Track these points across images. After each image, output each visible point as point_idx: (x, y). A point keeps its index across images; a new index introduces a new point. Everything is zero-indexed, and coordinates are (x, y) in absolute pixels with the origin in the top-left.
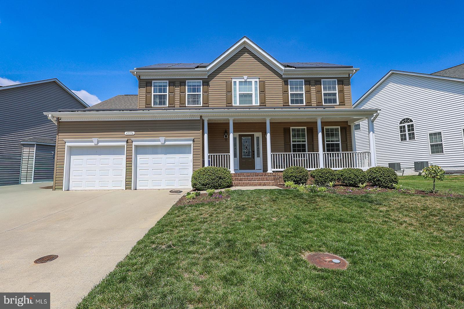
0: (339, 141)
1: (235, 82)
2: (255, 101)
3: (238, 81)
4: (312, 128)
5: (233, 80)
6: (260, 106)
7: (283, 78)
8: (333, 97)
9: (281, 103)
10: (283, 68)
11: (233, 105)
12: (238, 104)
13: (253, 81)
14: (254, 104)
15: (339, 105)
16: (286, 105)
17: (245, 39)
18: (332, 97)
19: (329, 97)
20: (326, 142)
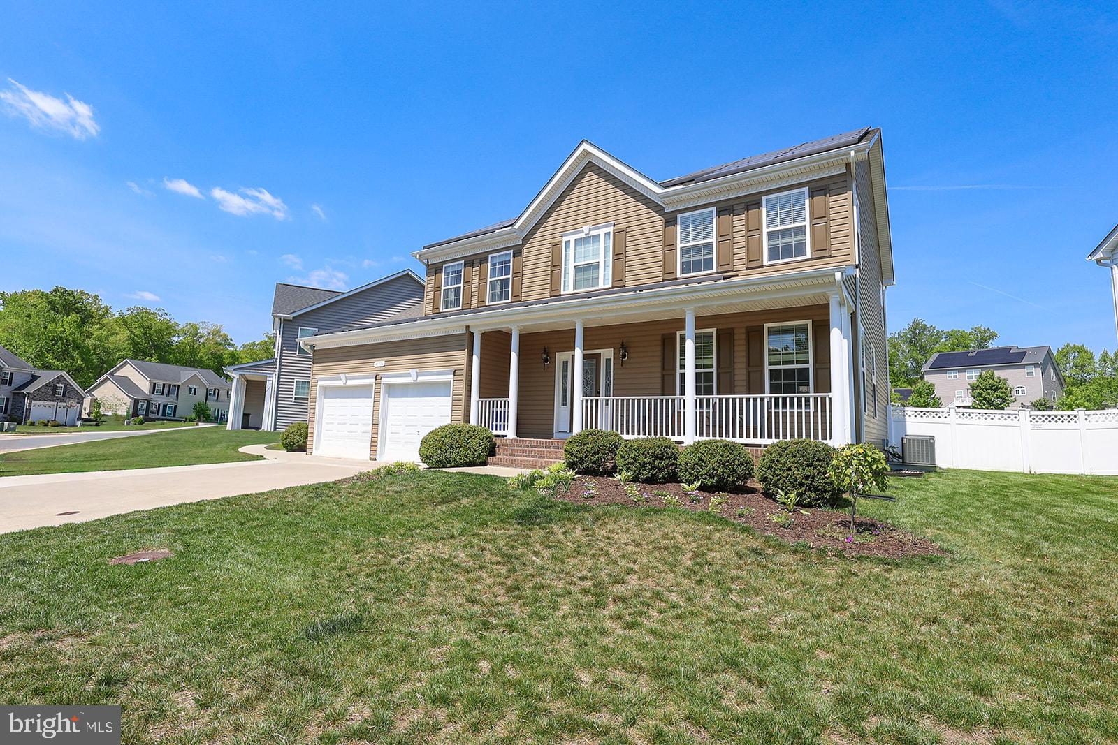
0: (807, 362)
1: (568, 242)
2: (604, 280)
3: (572, 238)
4: (733, 329)
5: (565, 239)
6: (613, 288)
7: (665, 213)
8: (796, 239)
9: (657, 274)
10: (658, 190)
11: (562, 293)
12: (570, 290)
13: (602, 232)
14: (601, 286)
15: (812, 259)
16: (669, 278)
17: (585, 146)
18: (793, 240)
19: (784, 241)
20: (769, 365)
